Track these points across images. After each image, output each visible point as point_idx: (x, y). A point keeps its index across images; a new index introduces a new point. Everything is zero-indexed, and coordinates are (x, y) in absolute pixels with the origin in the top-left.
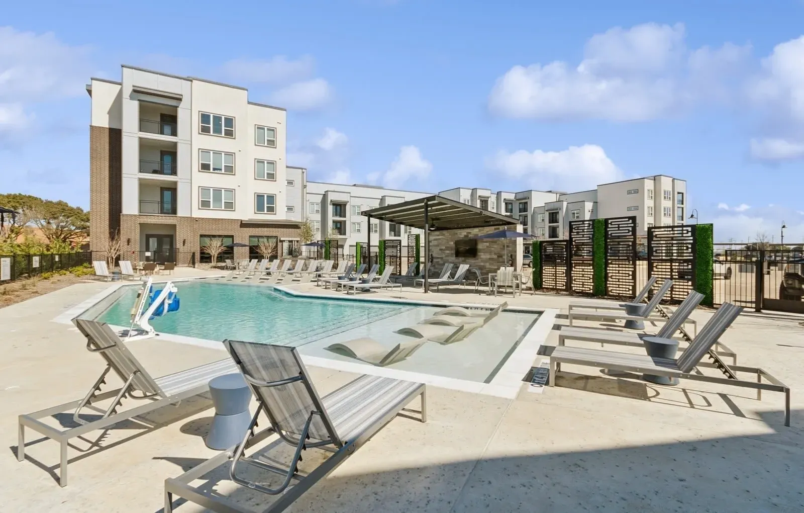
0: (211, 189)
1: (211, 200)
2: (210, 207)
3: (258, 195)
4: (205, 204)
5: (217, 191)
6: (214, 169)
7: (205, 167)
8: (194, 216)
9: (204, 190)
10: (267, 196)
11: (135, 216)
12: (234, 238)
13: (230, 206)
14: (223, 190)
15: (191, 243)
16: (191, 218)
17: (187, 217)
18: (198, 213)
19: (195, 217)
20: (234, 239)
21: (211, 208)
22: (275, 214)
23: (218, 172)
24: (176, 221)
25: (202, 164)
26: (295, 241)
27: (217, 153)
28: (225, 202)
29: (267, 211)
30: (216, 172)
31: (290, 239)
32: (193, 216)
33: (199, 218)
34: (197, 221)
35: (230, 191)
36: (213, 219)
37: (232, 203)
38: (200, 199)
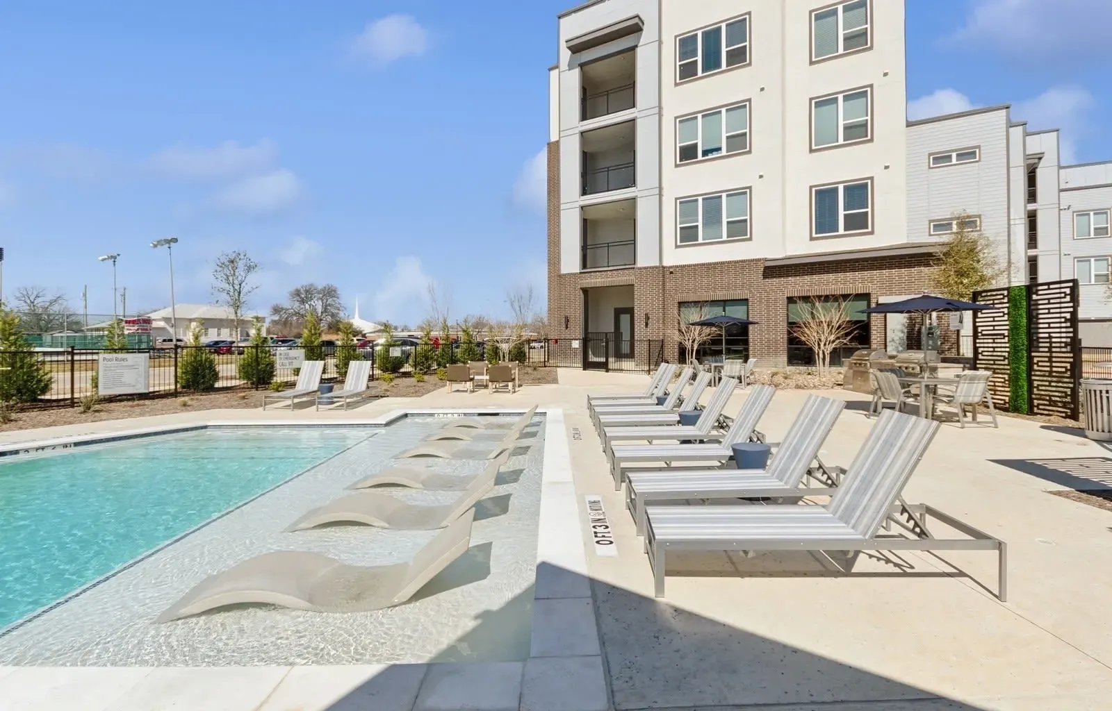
0: (700, 199)
1: (700, 224)
2: (697, 239)
3: (818, 191)
4: (688, 235)
5: (712, 202)
6: (705, 153)
7: (688, 154)
8: (666, 262)
9: (686, 204)
10: (845, 189)
11: (574, 274)
12: (750, 304)
13: (739, 230)
14: (724, 195)
15: (658, 322)
16: (661, 267)
17: (654, 267)
18: (676, 256)
19: (669, 265)
20: (750, 308)
21: (700, 240)
22: (871, 232)
23: (715, 155)
24: (633, 277)
25: (682, 148)
27: (711, 114)
28: (728, 223)
29: (846, 229)
30: (710, 156)
32: (665, 264)
33: (677, 267)
34: (671, 273)
35: (742, 193)
36: (703, 264)
37: (745, 221)
38: (679, 226)
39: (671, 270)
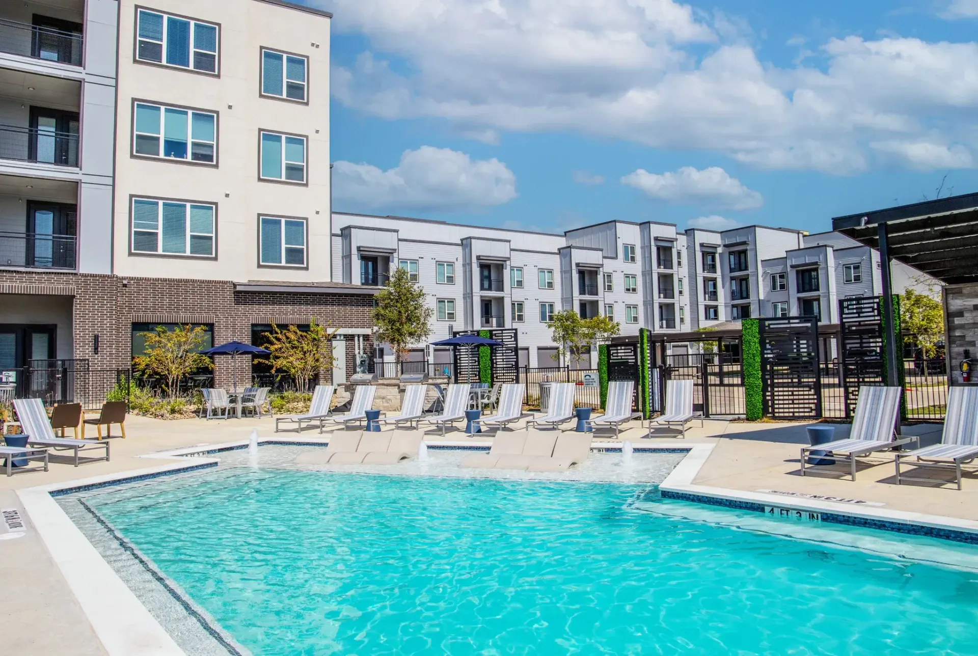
0: (161, 203)
1: (160, 231)
2: (156, 250)
3: (264, 221)
4: (145, 242)
5: (175, 209)
6: (168, 151)
7: (146, 145)
8: (120, 272)
9: (143, 204)
10: (287, 222)
12: (216, 329)
13: (204, 246)
14: (188, 205)
15: (110, 347)
16: (112, 277)
17: (104, 276)
18: (128, 266)
19: (120, 275)
20: (216, 333)
21: (160, 251)
22: (307, 268)
23: (178, 158)
24: (74, 285)
25: (139, 137)
26: (359, 336)
27: (176, 110)
28: (192, 237)
29: (287, 262)
30: (172, 157)
31: (350, 331)
32: (116, 274)
33: (132, 279)
34: (125, 286)
35: (206, 207)
36: (165, 280)
37: (211, 238)
38: (133, 230)
39: (125, 282)
